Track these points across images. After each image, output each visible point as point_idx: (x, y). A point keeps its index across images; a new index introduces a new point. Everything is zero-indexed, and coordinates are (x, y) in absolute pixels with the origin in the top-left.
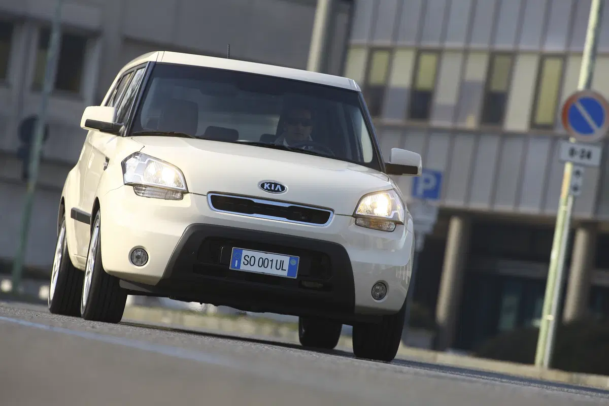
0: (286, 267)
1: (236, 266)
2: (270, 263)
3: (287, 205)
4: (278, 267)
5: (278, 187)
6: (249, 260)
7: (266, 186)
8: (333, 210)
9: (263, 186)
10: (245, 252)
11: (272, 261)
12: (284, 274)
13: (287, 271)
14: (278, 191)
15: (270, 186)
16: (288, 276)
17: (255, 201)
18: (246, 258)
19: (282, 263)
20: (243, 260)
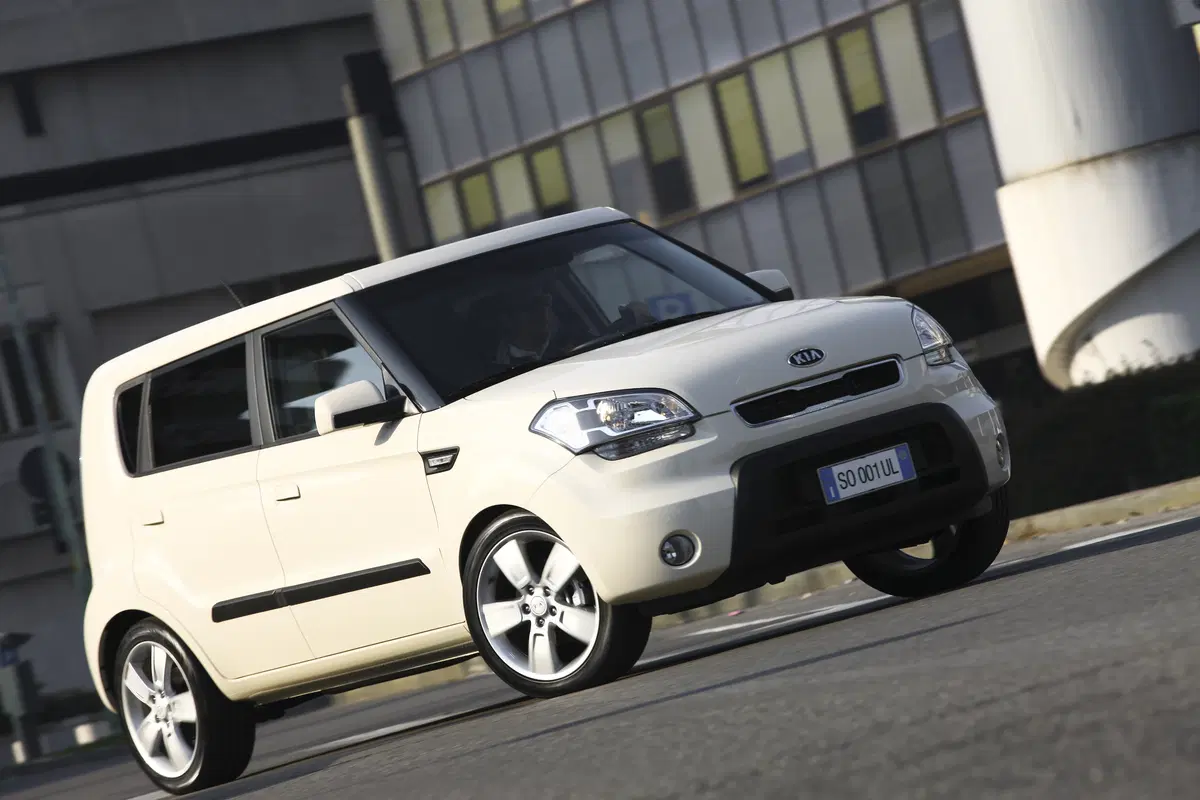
0: (896, 466)
1: (833, 496)
2: (874, 469)
3: (838, 376)
4: (887, 472)
5: (813, 353)
6: (845, 478)
7: (798, 359)
8: (896, 356)
9: (793, 360)
10: (837, 469)
11: (875, 466)
12: (897, 478)
13: (900, 473)
14: (817, 359)
15: (803, 357)
16: (905, 478)
17: (798, 388)
18: (841, 477)
19: (889, 462)
20: (838, 483)
